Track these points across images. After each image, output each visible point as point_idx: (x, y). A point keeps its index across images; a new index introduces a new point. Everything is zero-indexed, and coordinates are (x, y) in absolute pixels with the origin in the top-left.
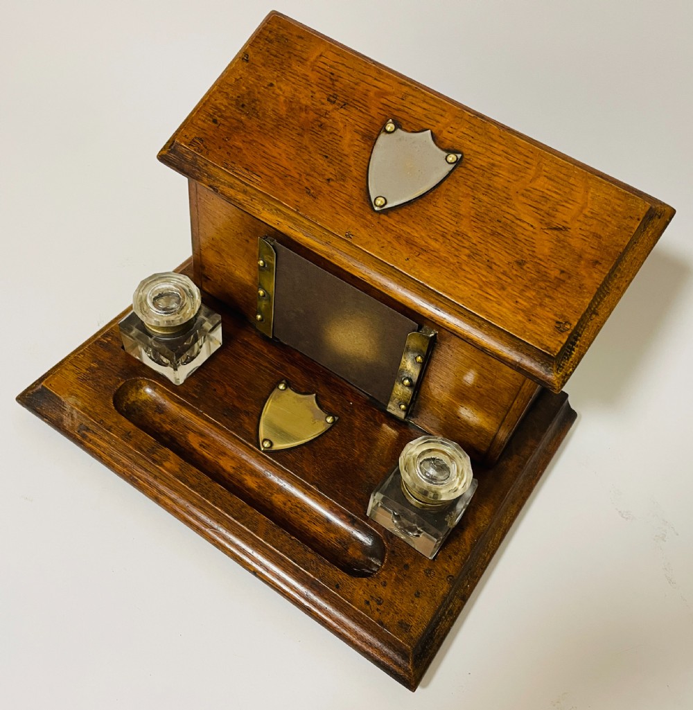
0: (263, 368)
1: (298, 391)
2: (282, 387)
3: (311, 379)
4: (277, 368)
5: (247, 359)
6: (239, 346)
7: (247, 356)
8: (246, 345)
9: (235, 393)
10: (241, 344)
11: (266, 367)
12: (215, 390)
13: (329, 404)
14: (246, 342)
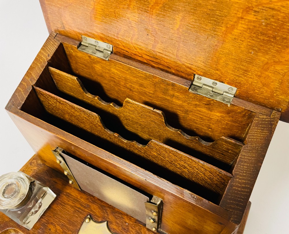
0: (77, 209)
1: (96, 222)
2: (87, 220)
3: (104, 211)
4: (85, 207)
5: (68, 204)
6: (65, 197)
7: (69, 203)
8: (68, 195)
9: (61, 229)
10: (65, 195)
11: (79, 208)
12: (50, 230)
13: (115, 227)
14: (68, 193)
